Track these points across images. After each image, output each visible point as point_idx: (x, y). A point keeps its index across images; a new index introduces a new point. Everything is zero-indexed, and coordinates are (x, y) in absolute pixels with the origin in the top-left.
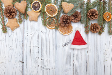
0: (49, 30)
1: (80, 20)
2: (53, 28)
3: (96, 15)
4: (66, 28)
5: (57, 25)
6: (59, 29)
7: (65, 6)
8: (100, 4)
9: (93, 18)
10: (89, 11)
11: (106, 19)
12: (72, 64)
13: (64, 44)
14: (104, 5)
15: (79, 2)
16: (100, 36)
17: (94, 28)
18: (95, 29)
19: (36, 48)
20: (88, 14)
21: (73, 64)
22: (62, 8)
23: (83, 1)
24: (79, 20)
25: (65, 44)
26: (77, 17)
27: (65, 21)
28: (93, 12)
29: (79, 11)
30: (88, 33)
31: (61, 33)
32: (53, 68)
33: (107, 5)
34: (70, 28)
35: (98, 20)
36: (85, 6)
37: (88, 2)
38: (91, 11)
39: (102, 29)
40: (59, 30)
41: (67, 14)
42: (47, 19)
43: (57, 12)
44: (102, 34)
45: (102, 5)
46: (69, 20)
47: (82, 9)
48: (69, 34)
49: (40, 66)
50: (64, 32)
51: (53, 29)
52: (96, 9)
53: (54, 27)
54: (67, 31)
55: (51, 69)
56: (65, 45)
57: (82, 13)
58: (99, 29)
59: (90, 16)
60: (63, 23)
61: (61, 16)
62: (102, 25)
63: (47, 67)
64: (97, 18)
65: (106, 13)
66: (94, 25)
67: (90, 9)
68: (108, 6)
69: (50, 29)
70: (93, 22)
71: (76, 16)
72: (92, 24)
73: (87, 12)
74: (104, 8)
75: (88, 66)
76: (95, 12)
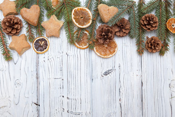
0: (79, 50)
1: (129, 32)
2: (85, 47)
3: (155, 23)
4: (106, 46)
5: (91, 42)
6: (95, 48)
7: (104, 10)
8: (160, 6)
9: (149, 29)
10: (144, 17)
11: (171, 29)
12: (118, 105)
13: (103, 72)
14: (166, 7)
15: (126, 4)
16: (162, 57)
17: (151, 45)
18: (154, 47)
19: (59, 81)
20: (142, 22)
21: (120, 104)
22: (98, 14)
23: (133, 2)
24: (127, 32)
25: (106, 72)
26: (123, 28)
27: (104, 35)
28: (149, 19)
29: (127, 18)
30: (142, 53)
31: (99, 54)
32: (88, 112)
33: (172, 8)
34: (113, 46)
35: (157, 31)
36: (136, 9)
37: (141, 4)
38: (146, 17)
39: (165, 45)
40: (95, 50)
41: (107, 23)
42: (75, 32)
43: (91, 21)
44: (165, 55)
45: (163, 7)
46: (111, 32)
47: (131, 14)
48: (111, 56)
49: (66, 110)
50: (102, 53)
51: (85, 49)
52: (153, 13)
53: (87, 46)
54: (108, 51)
55: (84, 114)
56: (106, 74)
57: (132, 21)
58: (161, 45)
59: (145, 25)
60: (101, 38)
61: (97, 28)
62: (165, 40)
63: (78, 111)
64: (157, 28)
65: (171, 20)
66: (152, 39)
67: (143, 14)
68: (174, 8)
69: (80, 48)
70: (150, 36)
71: (122, 25)
72: (148, 38)
73: (140, 20)
74: (167, 11)
75: (145, 106)
76: (153, 19)
